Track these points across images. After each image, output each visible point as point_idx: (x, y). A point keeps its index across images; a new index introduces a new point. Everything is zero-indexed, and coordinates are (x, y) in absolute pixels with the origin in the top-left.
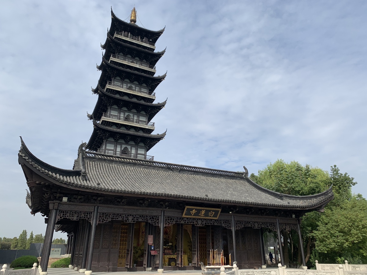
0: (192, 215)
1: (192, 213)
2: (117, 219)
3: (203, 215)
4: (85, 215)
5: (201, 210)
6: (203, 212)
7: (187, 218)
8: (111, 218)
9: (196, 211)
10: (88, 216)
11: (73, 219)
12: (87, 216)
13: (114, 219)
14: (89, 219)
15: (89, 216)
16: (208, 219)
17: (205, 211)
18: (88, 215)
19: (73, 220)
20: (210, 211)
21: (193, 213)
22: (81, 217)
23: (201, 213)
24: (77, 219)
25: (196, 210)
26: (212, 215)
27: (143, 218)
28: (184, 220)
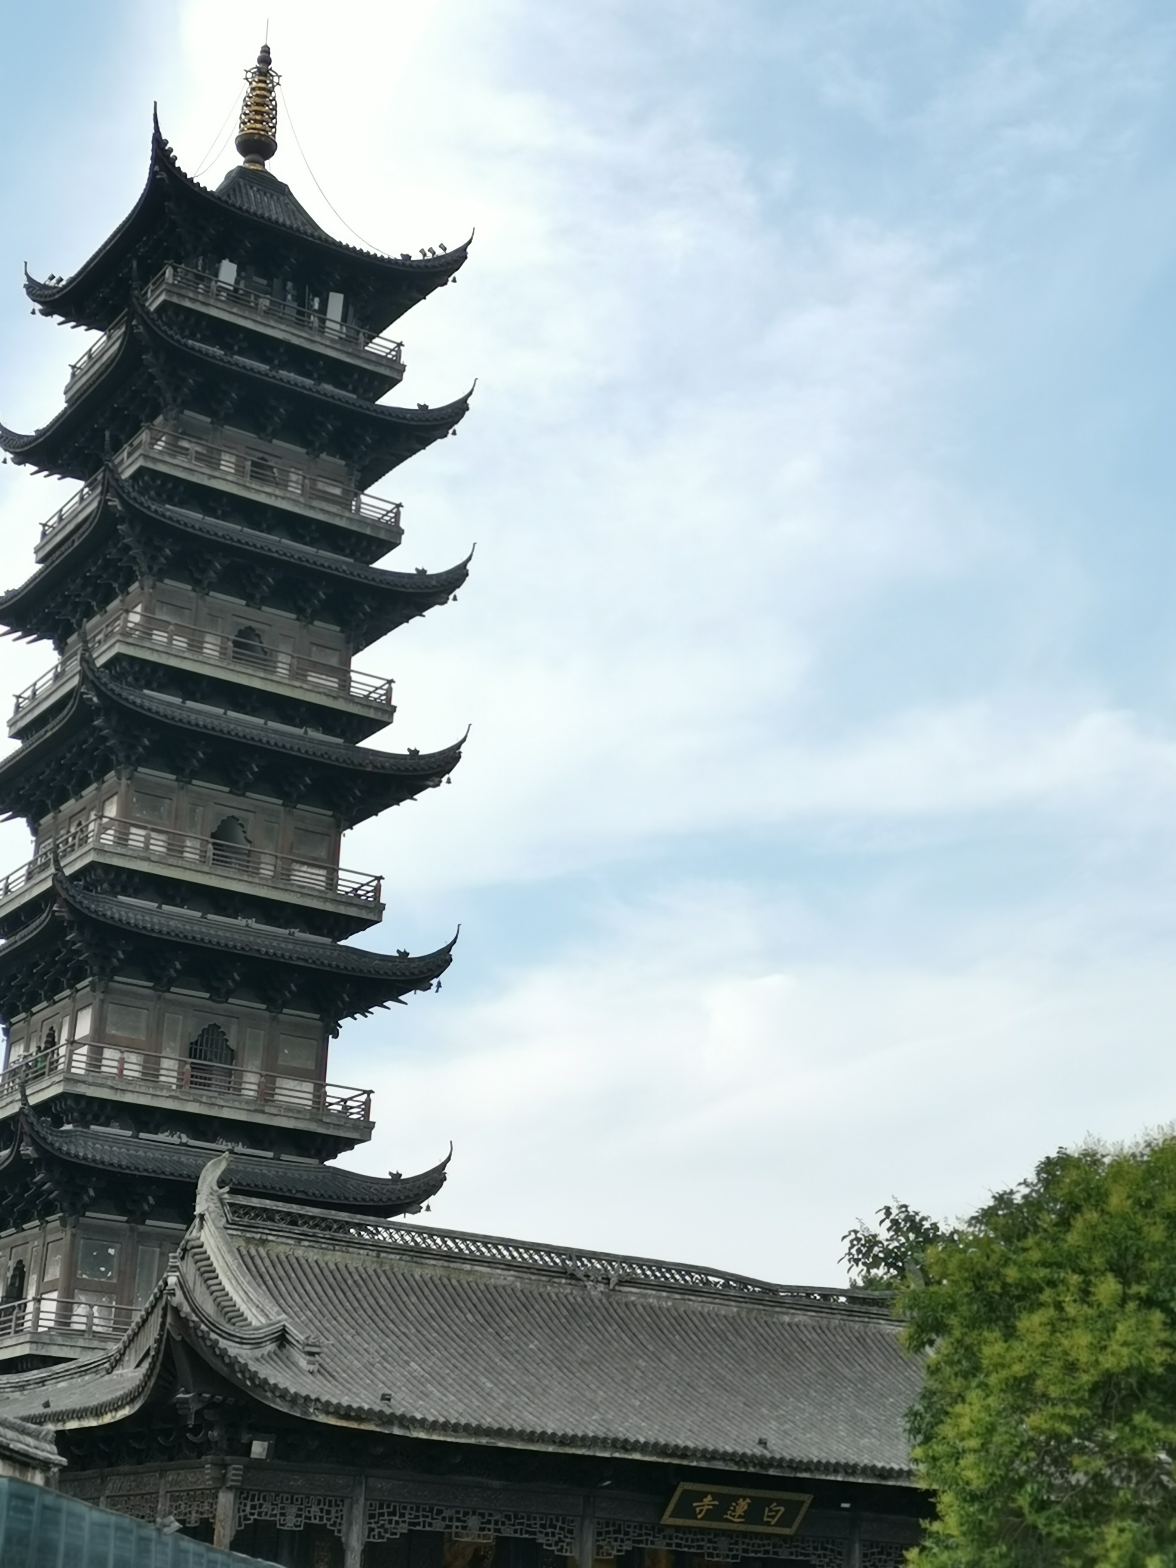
0: (699, 1516)
1: (698, 1510)
2: (427, 1528)
3: (740, 1516)
4: (322, 1510)
5: (735, 1498)
6: (743, 1506)
7: (678, 1529)
8: (410, 1524)
9: (716, 1503)
10: (333, 1514)
11: (284, 1525)
12: (328, 1512)
13: (418, 1528)
14: (334, 1524)
15: (337, 1512)
16: (757, 1535)
17: (748, 1501)
18: (333, 1510)
19: (285, 1528)
20: (769, 1502)
21: (701, 1511)
22: (310, 1518)
23: (734, 1511)
24: (296, 1526)
25: (715, 1496)
26: (773, 1517)
27: (520, 1524)
28: (664, 1537)
